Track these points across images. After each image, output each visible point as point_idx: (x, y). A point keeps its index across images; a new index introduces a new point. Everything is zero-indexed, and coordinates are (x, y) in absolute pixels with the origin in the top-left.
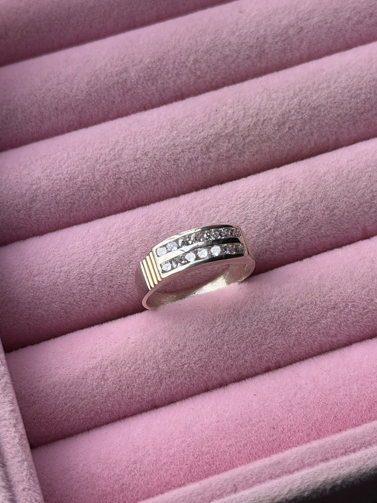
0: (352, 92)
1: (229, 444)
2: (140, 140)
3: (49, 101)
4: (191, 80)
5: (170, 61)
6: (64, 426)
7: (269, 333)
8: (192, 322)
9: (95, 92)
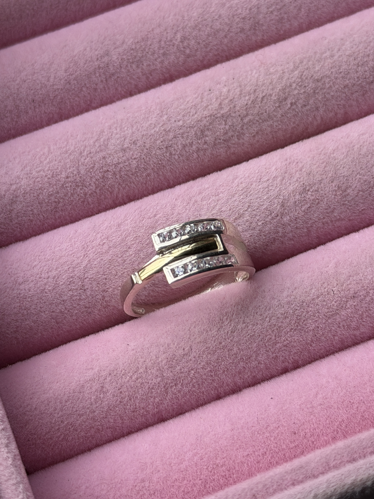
0: (359, 59)
1: (246, 454)
2: (128, 128)
3: (24, 93)
4: (180, 59)
5: (154, 40)
6: (62, 446)
7: (283, 330)
8: (197, 322)
9: (75, 79)
